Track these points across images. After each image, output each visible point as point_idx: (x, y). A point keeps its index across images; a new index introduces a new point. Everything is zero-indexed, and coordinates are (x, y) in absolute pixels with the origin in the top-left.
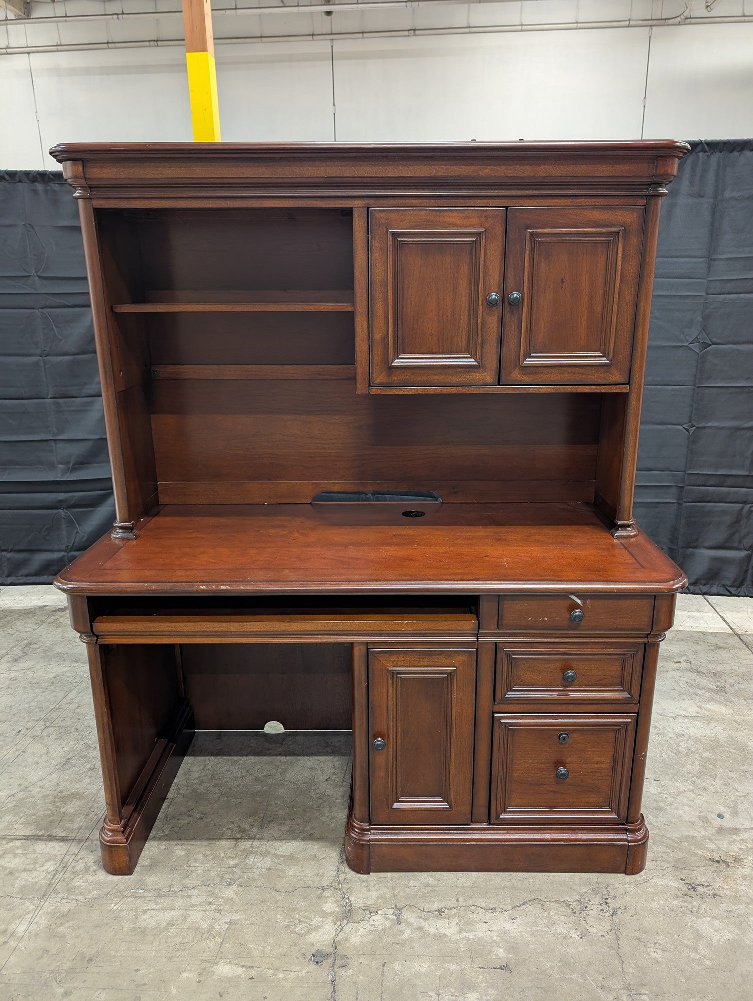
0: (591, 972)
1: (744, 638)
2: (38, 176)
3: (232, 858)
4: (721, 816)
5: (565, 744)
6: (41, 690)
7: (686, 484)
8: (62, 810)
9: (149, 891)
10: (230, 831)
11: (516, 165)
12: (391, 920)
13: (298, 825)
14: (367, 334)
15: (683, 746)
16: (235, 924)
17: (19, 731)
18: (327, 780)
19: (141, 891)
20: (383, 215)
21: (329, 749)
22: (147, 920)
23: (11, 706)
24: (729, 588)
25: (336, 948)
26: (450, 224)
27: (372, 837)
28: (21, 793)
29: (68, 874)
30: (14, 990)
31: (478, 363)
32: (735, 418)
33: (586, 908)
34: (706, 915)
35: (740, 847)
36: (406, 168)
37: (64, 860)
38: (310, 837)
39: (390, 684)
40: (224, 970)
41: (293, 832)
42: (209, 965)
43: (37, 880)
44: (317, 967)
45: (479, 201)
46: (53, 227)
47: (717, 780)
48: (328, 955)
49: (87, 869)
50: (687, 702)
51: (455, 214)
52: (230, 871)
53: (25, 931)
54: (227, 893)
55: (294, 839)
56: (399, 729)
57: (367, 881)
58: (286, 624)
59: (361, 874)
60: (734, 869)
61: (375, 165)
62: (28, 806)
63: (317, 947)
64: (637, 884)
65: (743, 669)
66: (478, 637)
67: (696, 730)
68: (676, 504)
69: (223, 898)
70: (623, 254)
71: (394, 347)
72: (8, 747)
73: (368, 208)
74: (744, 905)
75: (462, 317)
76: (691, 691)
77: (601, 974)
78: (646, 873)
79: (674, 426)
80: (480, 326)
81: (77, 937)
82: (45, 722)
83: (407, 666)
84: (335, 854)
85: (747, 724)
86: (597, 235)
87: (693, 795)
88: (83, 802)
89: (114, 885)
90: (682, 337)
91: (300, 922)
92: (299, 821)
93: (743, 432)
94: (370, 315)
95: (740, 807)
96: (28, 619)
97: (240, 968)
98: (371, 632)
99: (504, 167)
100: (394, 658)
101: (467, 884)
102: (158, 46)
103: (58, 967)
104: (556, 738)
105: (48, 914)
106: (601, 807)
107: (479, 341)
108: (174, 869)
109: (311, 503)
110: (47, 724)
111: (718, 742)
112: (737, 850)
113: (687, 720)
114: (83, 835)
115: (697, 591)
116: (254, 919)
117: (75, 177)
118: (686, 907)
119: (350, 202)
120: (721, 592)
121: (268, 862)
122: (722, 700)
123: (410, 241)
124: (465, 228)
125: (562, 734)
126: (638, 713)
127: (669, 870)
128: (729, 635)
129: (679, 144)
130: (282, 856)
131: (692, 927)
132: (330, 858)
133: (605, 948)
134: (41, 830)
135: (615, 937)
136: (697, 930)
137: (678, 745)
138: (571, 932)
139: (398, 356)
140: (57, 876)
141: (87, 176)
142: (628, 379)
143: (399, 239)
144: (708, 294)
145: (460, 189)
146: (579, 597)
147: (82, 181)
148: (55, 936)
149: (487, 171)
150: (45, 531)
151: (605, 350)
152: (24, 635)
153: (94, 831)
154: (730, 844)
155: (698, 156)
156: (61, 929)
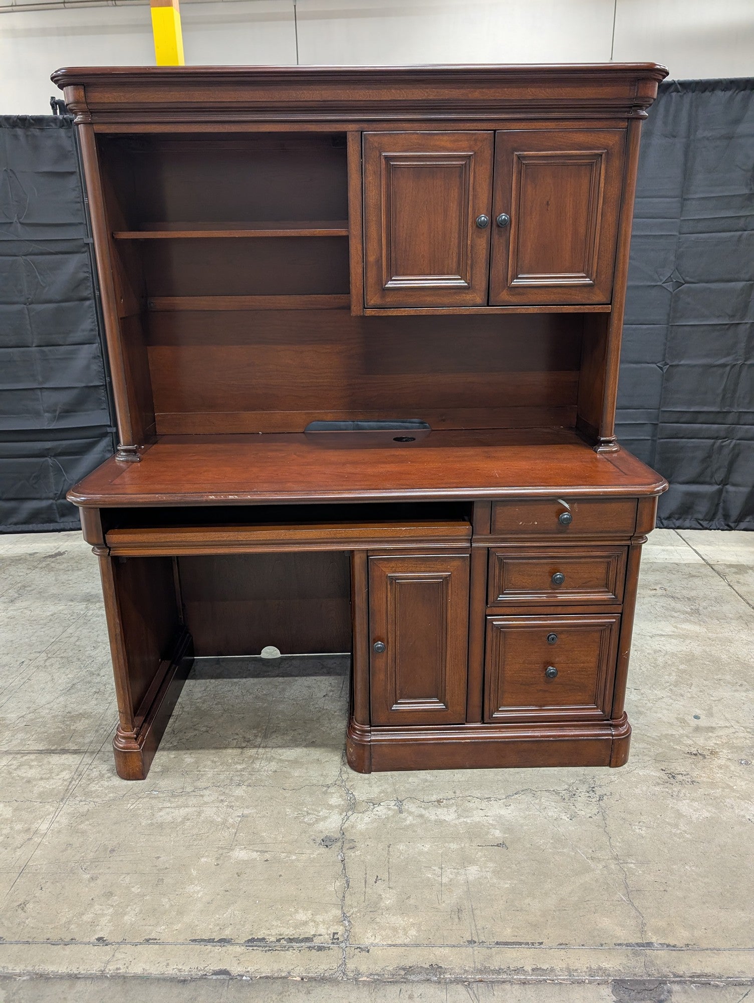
0: (581, 846)
1: (715, 568)
2: (18, 121)
3: (240, 763)
4: (696, 717)
5: (554, 645)
6: (40, 626)
7: (660, 421)
8: (72, 728)
9: (163, 792)
10: (235, 741)
11: (504, 88)
12: (394, 810)
13: (300, 734)
14: (362, 256)
15: (661, 660)
16: (247, 817)
17: (23, 662)
18: (324, 696)
19: (155, 793)
20: (376, 139)
21: (325, 670)
22: (164, 816)
23: (12, 641)
24: (701, 522)
25: (343, 834)
26: (441, 147)
27: (373, 738)
28: (31, 714)
29: (84, 781)
30: (42, 878)
31: (468, 284)
32: (707, 356)
33: (574, 795)
34: (685, 798)
35: (715, 742)
36: (398, 91)
37: (79, 769)
38: (312, 744)
39: (389, 589)
40: (240, 854)
41: (296, 740)
42: (226, 851)
43: (54, 787)
44: (327, 849)
45: (468, 125)
46: (35, 173)
47: (693, 687)
48: (336, 840)
49: (102, 776)
50: (663, 623)
51: (445, 138)
52: (239, 774)
53: (48, 829)
54: (237, 792)
55: (297, 746)
56: (398, 633)
57: (368, 779)
58: (291, 532)
59: (362, 773)
60: (710, 760)
61: (368, 89)
62: (39, 725)
63: (326, 833)
64: (621, 775)
65: (714, 594)
66: (471, 543)
67: (672, 646)
68: (650, 441)
69: (233, 796)
70: (605, 176)
71: (387, 269)
72: (14, 676)
73: (362, 132)
74: (720, 790)
75: (453, 239)
76: (667, 613)
77: (591, 848)
78: (629, 766)
79: (647, 365)
80: (469, 248)
81: (99, 832)
82: (47, 654)
83: (405, 572)
84: (337, 757)
85: (720, 641)
86: (578, 158)
87: (671, 700)
88: (92, 720)
89: (129, 789)
90: (656, 276)
91: (308, 814)
92: (301, 731)
93: (715, 369)
94: (364, 237)
95: (715, 709)
96: (20, 565)
97: (255, 853)
98: (372, 539)
99: (492, 90)
100: (393, 564)
101: (463, 779)
102: (116, 5)
103: (83, 857)
104: (545, 639)
105: (68, 814)
106: (587, 704)
107: (469, 262)
108: (185, 773)
109: (303, 433)
110: (49, 656)
111: (693, 656)
112: (712, 745)
113: (663, 638)
114: (95, 748)
115: (670, 526)
116: (264, 813)
117: (77, 102)
118: (667, 792)
119: (344, 126)
120: (694, 526)
121: (273, 766)
122: (696, 620)
123: (403, 165)
124: (455, 151)
125: (550, 635)
126: (622, 614)
127: (650, 762)
128: (701, 565)
129: (658, 67)
130: (286, 761)
131: (672, 808)
132: (332, 761)
133: (594, 827)
134: (54, 745)
135: (602, 818)
136: (678, 810)
137: (656, 660)
138: (561, 814)
139: (391, 278)
140: (74, 782)
141: (89, 101)
142: (610, 299)
143: (392, 163)
144: (680, 233)
145: (451, 113)
146: (567, 501)
147: (84, 106)
148: (77, 832)
149: (476, 94)
150: (33, 479)
151: (588, 271)
152: (18, 579)
153: (106, 744)
154: (706, 739)
155: (671, 97)
156: (82, 826)
